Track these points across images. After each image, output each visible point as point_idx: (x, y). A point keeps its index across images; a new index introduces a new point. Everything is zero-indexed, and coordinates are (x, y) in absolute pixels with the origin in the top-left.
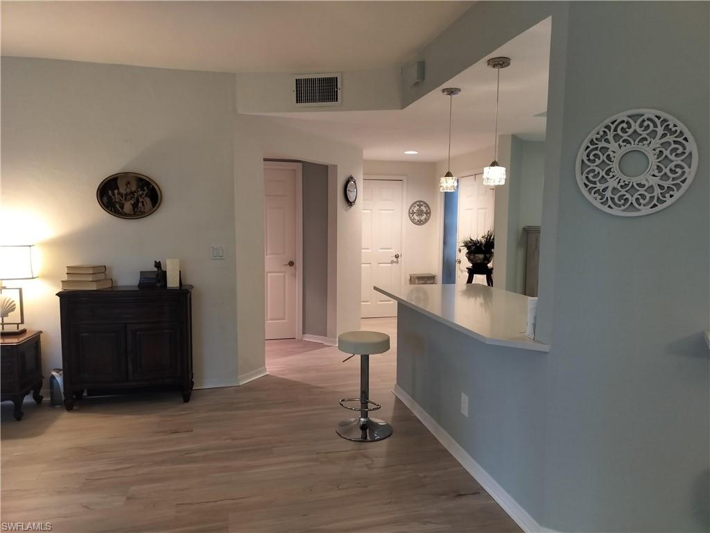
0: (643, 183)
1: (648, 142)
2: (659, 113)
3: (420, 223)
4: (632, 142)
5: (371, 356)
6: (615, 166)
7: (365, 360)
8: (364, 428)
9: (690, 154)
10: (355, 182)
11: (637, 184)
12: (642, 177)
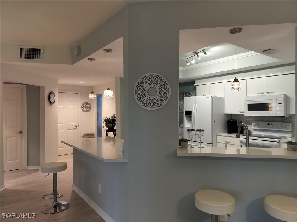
0: (155, 98)
1: (156, 84)
2: (159, 75)
3: (87, 111)
4: (151, 84)
5: (58, 173)
6: (146, 92)
7: (55, 175)
8: (55, 207)
9: (168, 89)
10: (54, 94)
11: (154, 99)
12: (155, 96)
